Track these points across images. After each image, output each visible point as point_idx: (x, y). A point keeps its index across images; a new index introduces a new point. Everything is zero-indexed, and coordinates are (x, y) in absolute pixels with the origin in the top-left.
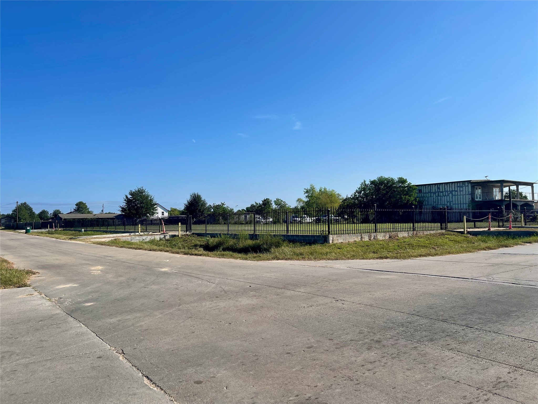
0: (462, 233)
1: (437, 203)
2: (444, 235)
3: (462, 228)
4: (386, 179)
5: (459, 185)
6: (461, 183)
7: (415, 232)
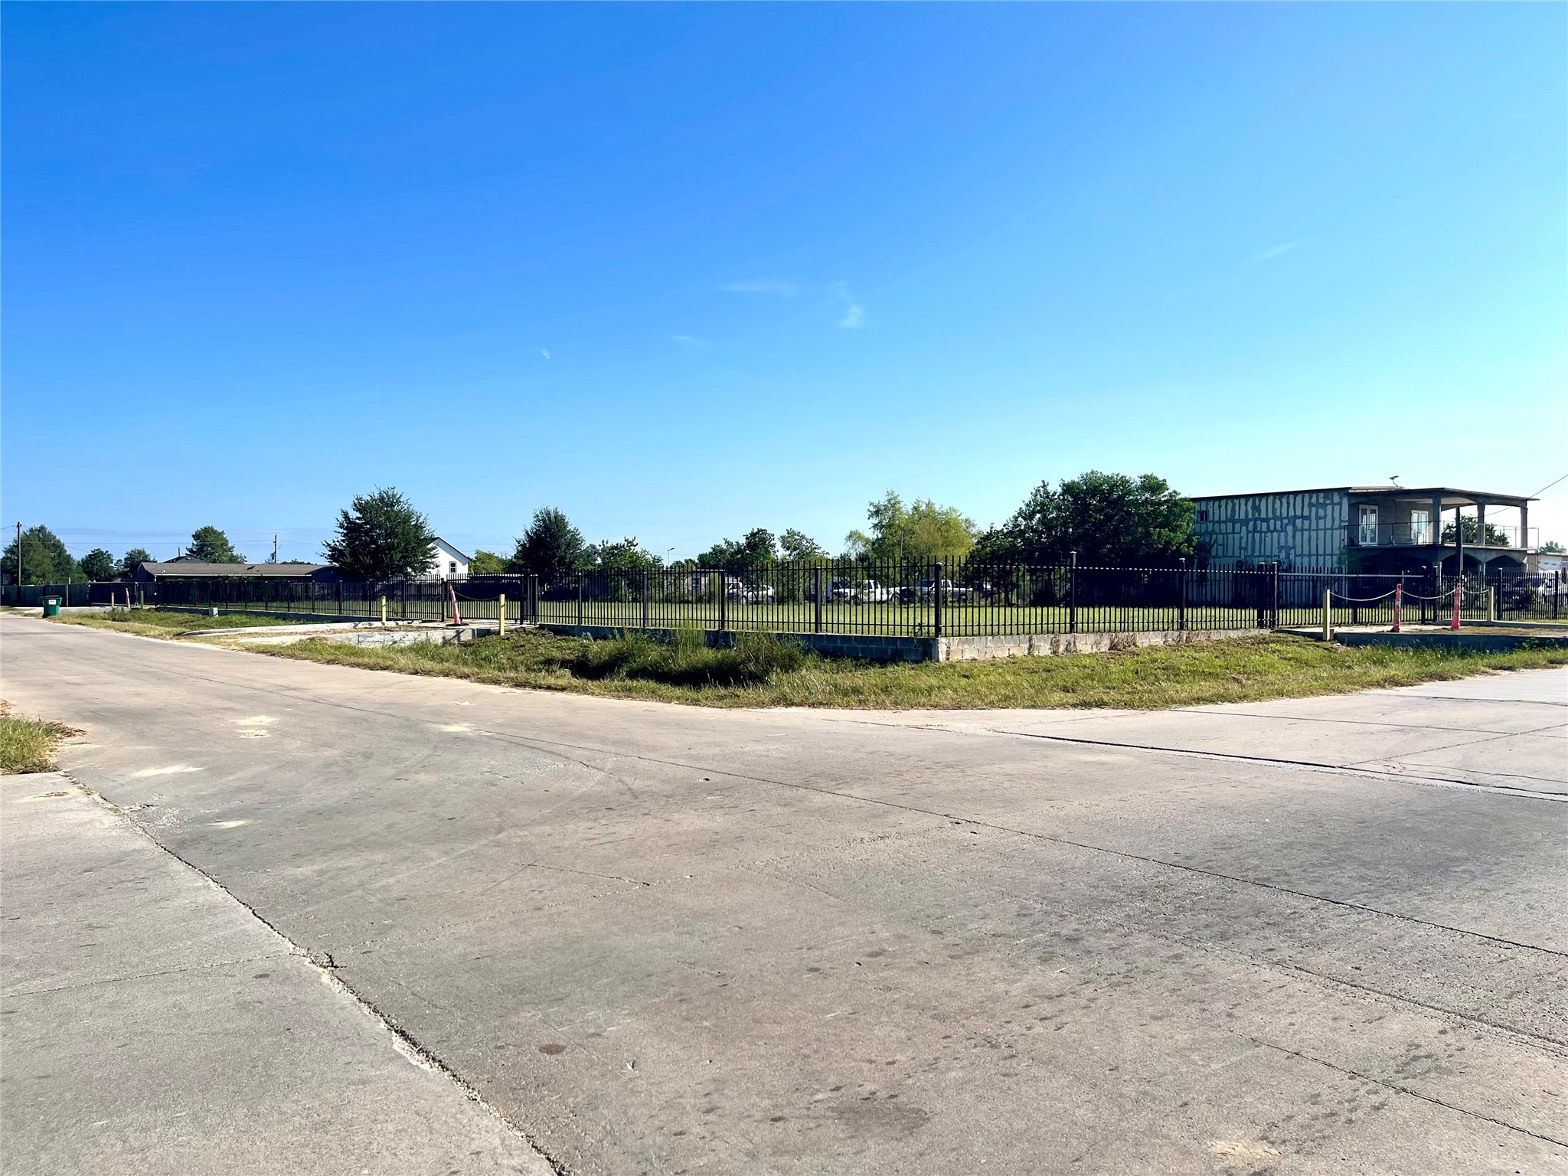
0: (1319, 637)
1: (1249, 553)
2: (1267, 643)
3: (1319, 625)
4: (1108, 480)
5: (1314, 500)
6: (1321, 495)
7: (1185, 634)
